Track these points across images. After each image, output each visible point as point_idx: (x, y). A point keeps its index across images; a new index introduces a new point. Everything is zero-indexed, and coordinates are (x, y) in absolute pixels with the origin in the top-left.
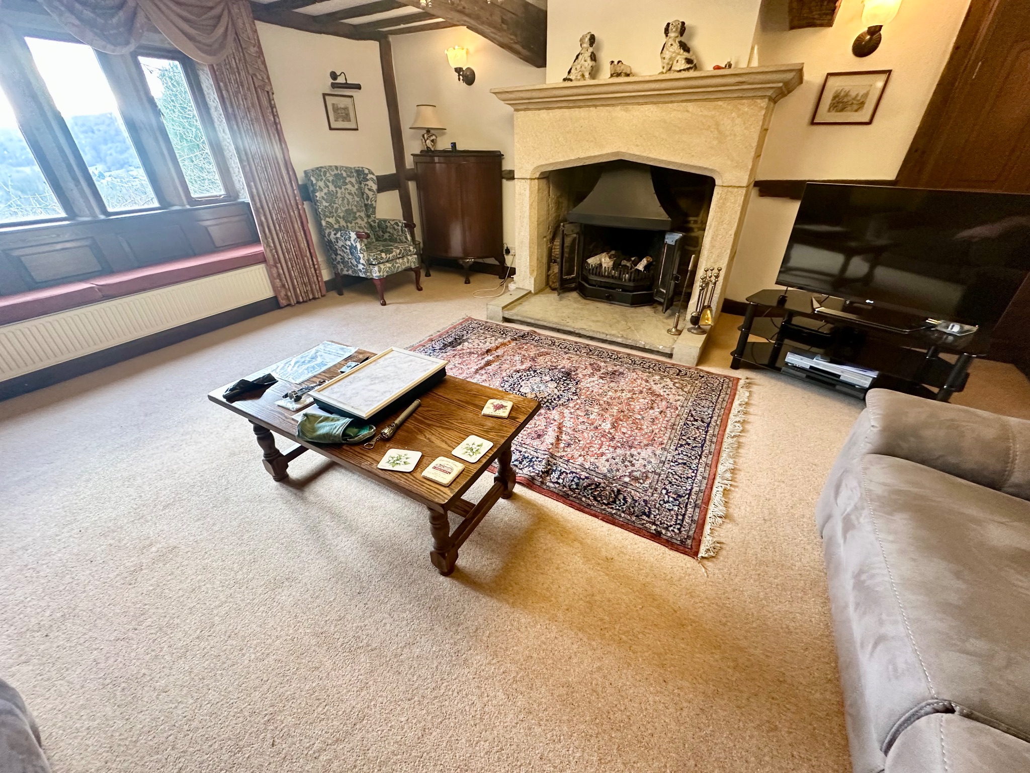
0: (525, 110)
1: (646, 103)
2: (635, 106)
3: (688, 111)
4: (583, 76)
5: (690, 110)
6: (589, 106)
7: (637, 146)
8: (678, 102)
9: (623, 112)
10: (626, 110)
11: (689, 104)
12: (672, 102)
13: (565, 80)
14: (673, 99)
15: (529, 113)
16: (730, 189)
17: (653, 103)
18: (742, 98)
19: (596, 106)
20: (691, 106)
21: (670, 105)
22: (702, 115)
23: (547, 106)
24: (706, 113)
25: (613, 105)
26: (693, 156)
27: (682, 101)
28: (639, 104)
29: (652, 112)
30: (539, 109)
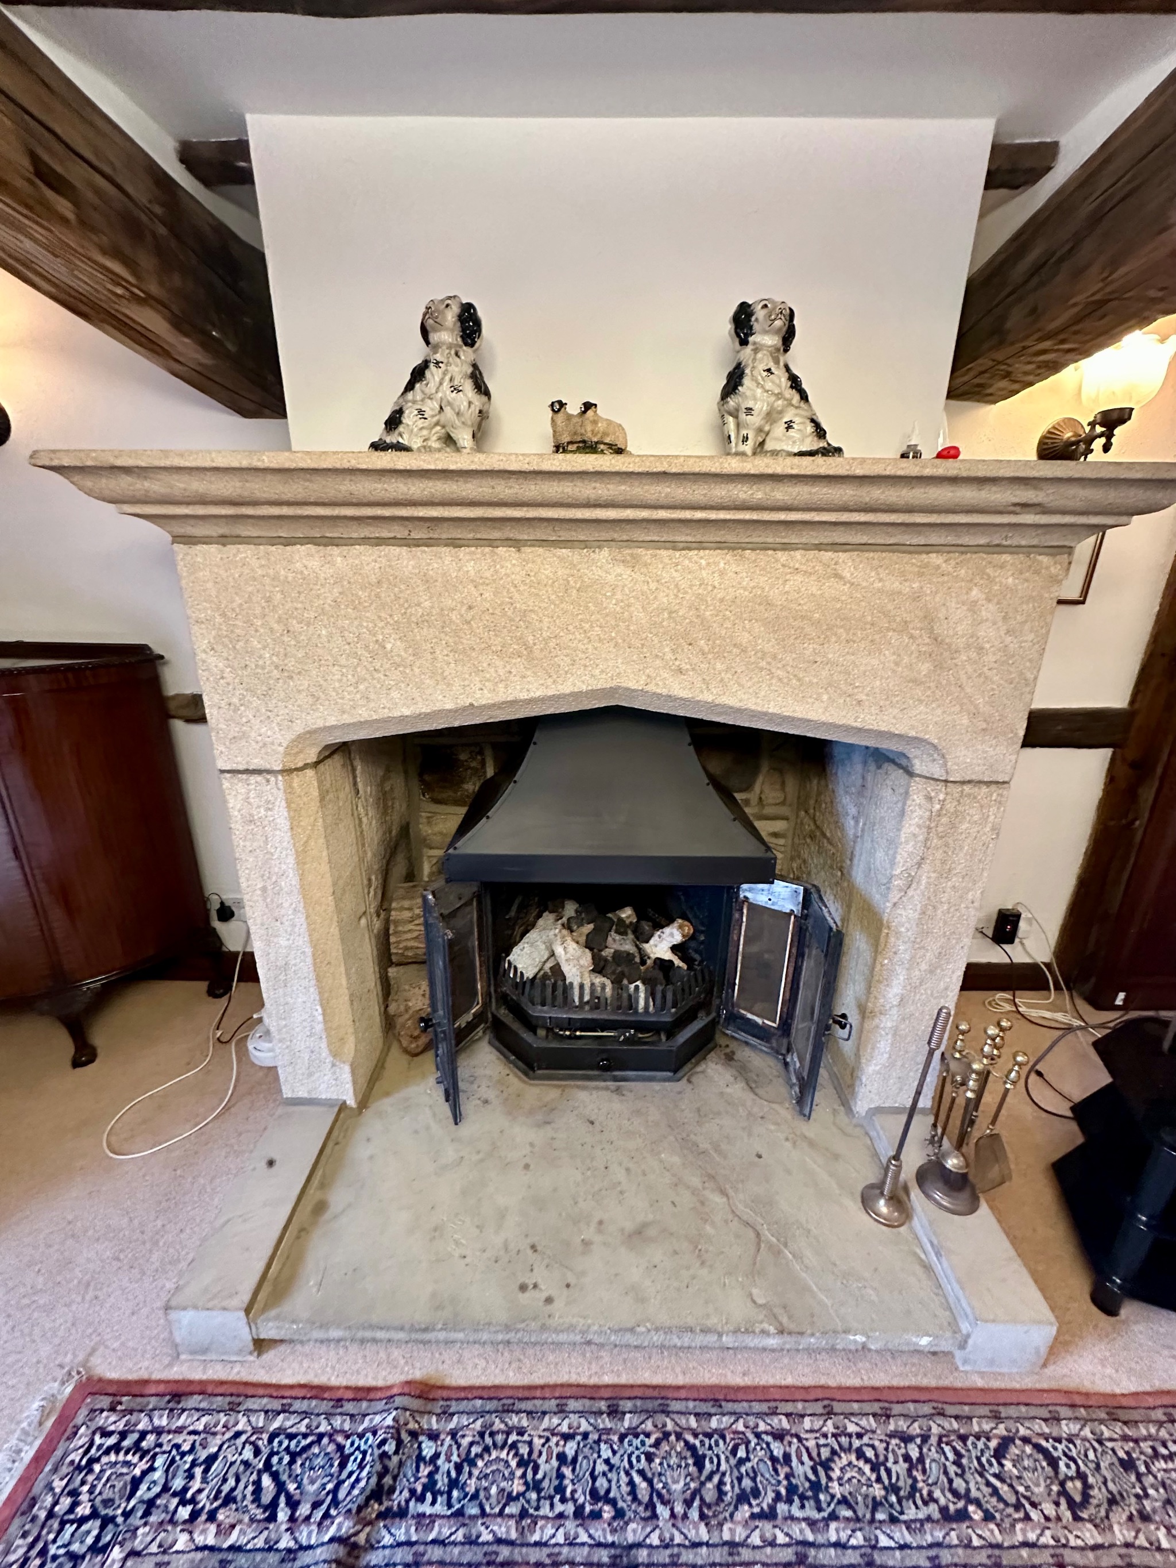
0: (224, 540)
1: (700, 546)
2: (663, 553)
3: (837, 576)
4: (449, 440)
5: (847, 574)
6: (491, 543)
7: (680, 671)
8: (806, 547)
9: (620, 569)
10: (633, 563)
11: (842, 556)
12: (786, 547)
13: (376, 446)
14: (793, 539)
15: (245, 552)
16: (967, 788)
17: (720, 545)
18: (999, 548)
19: (517, 544)
20: (847, 563)
21: (782, 556)
22: (880, 591)
23: (316, 533)
24: (894, 584)
25: (585, 544)
26: (859, 702)
27: (819, 547)
28: (674, 546)
29: (722, 573)
30: (289, 542)
